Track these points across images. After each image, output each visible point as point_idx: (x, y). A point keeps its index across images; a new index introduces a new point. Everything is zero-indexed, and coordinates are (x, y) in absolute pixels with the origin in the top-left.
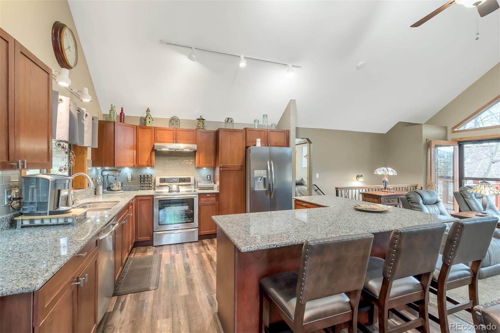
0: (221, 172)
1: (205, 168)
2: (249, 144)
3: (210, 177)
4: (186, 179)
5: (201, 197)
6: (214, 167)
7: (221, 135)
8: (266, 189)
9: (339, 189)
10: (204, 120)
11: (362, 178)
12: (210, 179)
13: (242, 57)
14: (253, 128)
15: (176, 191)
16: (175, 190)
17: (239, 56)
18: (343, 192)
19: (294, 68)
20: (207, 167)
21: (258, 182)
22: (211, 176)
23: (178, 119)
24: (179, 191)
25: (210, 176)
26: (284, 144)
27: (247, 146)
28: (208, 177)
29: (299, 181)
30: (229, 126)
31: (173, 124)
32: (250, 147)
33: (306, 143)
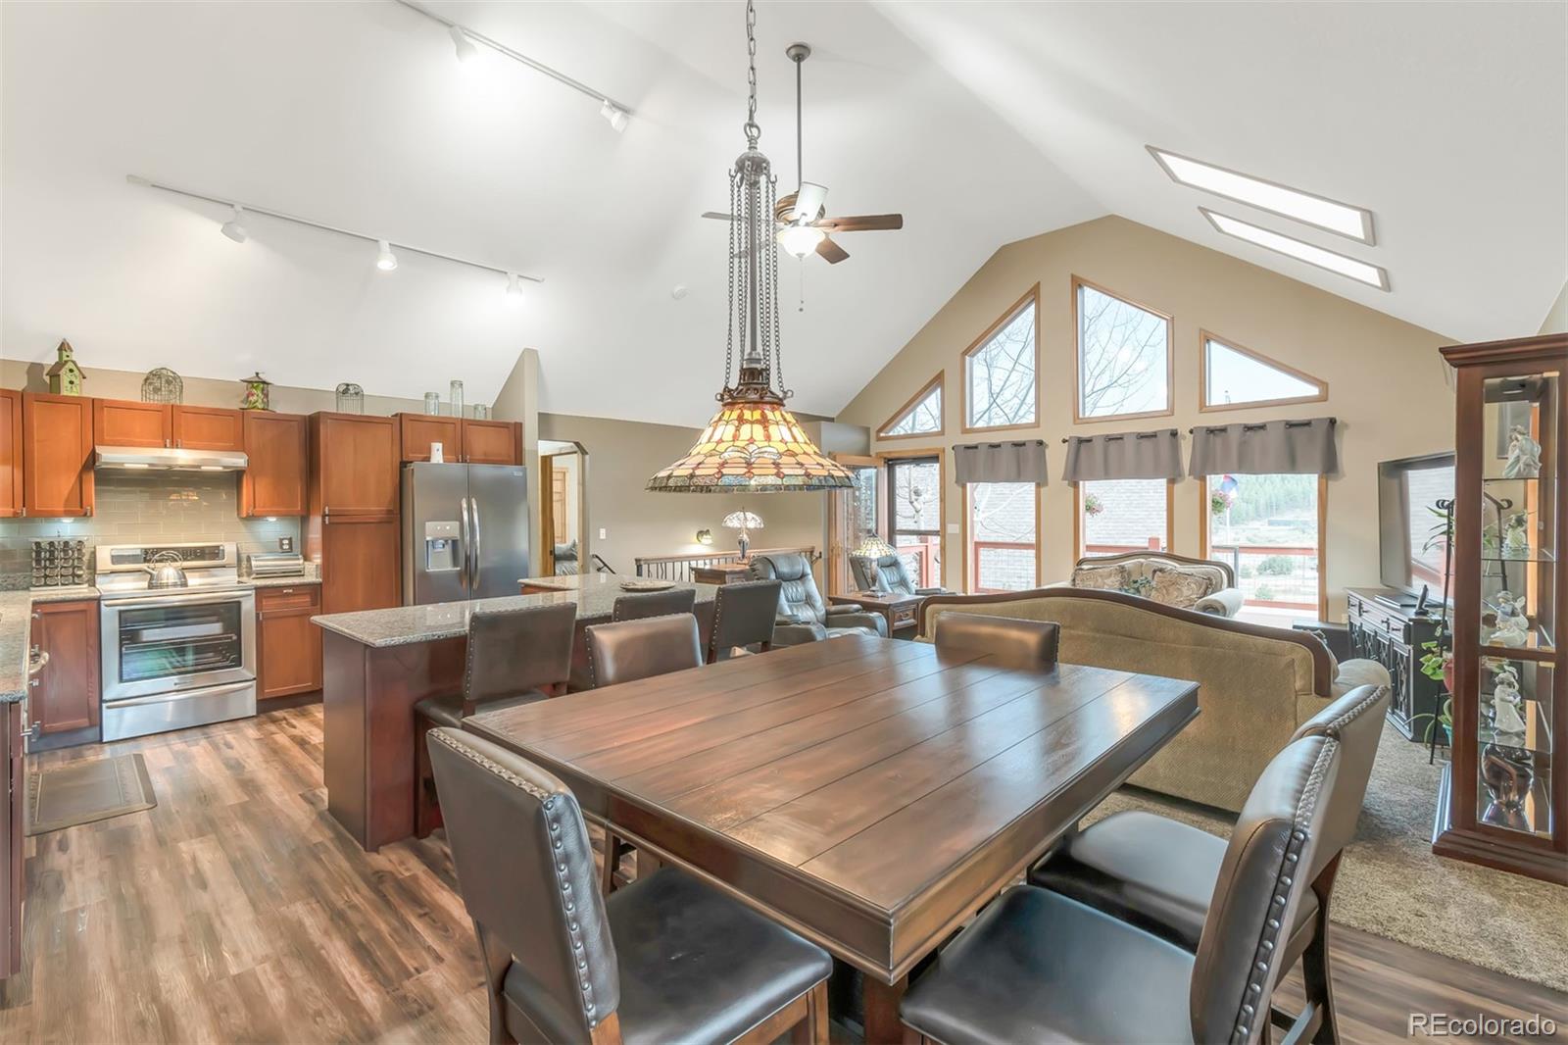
0: (326, 529)
1: (272, 519)
2: (411, 455)
3: (290, 544)
4: (207, 551)
5: (265, 597)
6: (304, 514)
7: (325, 432)
8: (458, 569)
9: (642, 563)
10: (268, 384)
11: (708, 537)
12: (291, 547)
13: (385, 244)
14: (423, 413)
15: (175, 585)
16: (171, 581)
17: (377, 241)
18: (653, 567)
19: (523, 283)
20: (280, 515)
21: (436, 550)
22: (294, 540)
23: (176, 377)
24: (185, 584)
25: (290, 540)
26: (509, 456)
27: (404, 459)
28: (282, 545)
29: (568, 550)
30: (350, 408)
31: (157, 390)
32: (411, 462)
33: (575, 452)
